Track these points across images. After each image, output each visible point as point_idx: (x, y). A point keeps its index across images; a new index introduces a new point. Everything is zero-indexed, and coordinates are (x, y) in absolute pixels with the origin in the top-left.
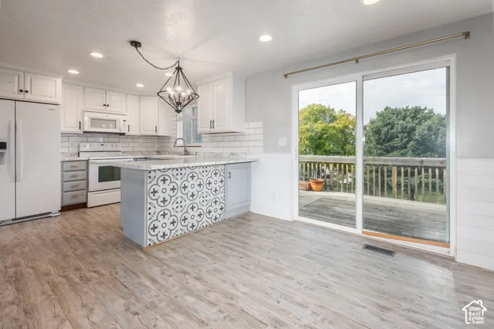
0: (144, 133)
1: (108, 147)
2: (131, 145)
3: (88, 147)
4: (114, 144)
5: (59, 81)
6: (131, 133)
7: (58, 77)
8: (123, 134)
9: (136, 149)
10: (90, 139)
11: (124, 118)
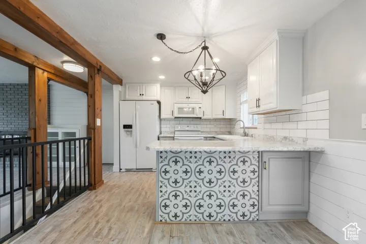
0: (215, 117)
1: (192, 128)
2: (208, 126)
3: (179, 128)
4: (195, 126)
5: (158, 86)
6: (205, 117)
7: (157, 83)
8: (200, 118)
9: (212, 130)
10: (181, 122)
11: (200, 105)
